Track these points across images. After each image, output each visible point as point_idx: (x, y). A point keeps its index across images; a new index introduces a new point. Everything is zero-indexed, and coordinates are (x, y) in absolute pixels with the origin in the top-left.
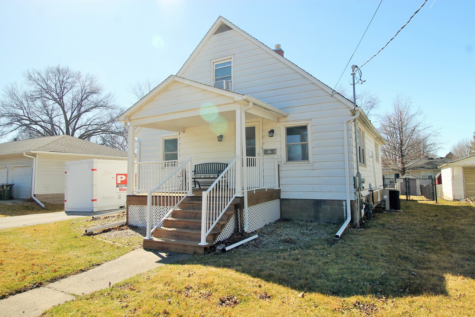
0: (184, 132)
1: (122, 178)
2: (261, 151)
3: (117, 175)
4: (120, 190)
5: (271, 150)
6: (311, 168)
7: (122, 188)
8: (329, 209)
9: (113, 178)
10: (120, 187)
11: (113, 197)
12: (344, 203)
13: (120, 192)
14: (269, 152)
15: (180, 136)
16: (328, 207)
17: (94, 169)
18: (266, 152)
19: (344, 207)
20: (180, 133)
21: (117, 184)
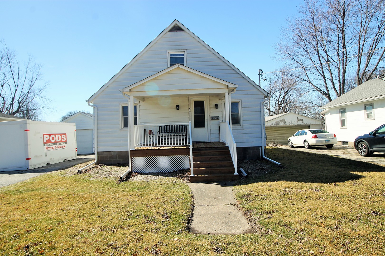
0: (144, 101)
1: (47, 137)
2: (209, 118)
3: (44, 135)
4: (47, 148)
5: (216, 117)
6: (241, 128)
7: (47, 147)
8: (252, 152)
9: (41, 138)
10: (46, 146)
11: (41, 156)
12: (260, 148)
13: (47, 150)
14: (215, 118)
15: (140, 104)
16: (251, 151)
17: (28, 129)
18: (213, 118)
19: (260, 151)
20: (140, 102)
21: (44, 143)
